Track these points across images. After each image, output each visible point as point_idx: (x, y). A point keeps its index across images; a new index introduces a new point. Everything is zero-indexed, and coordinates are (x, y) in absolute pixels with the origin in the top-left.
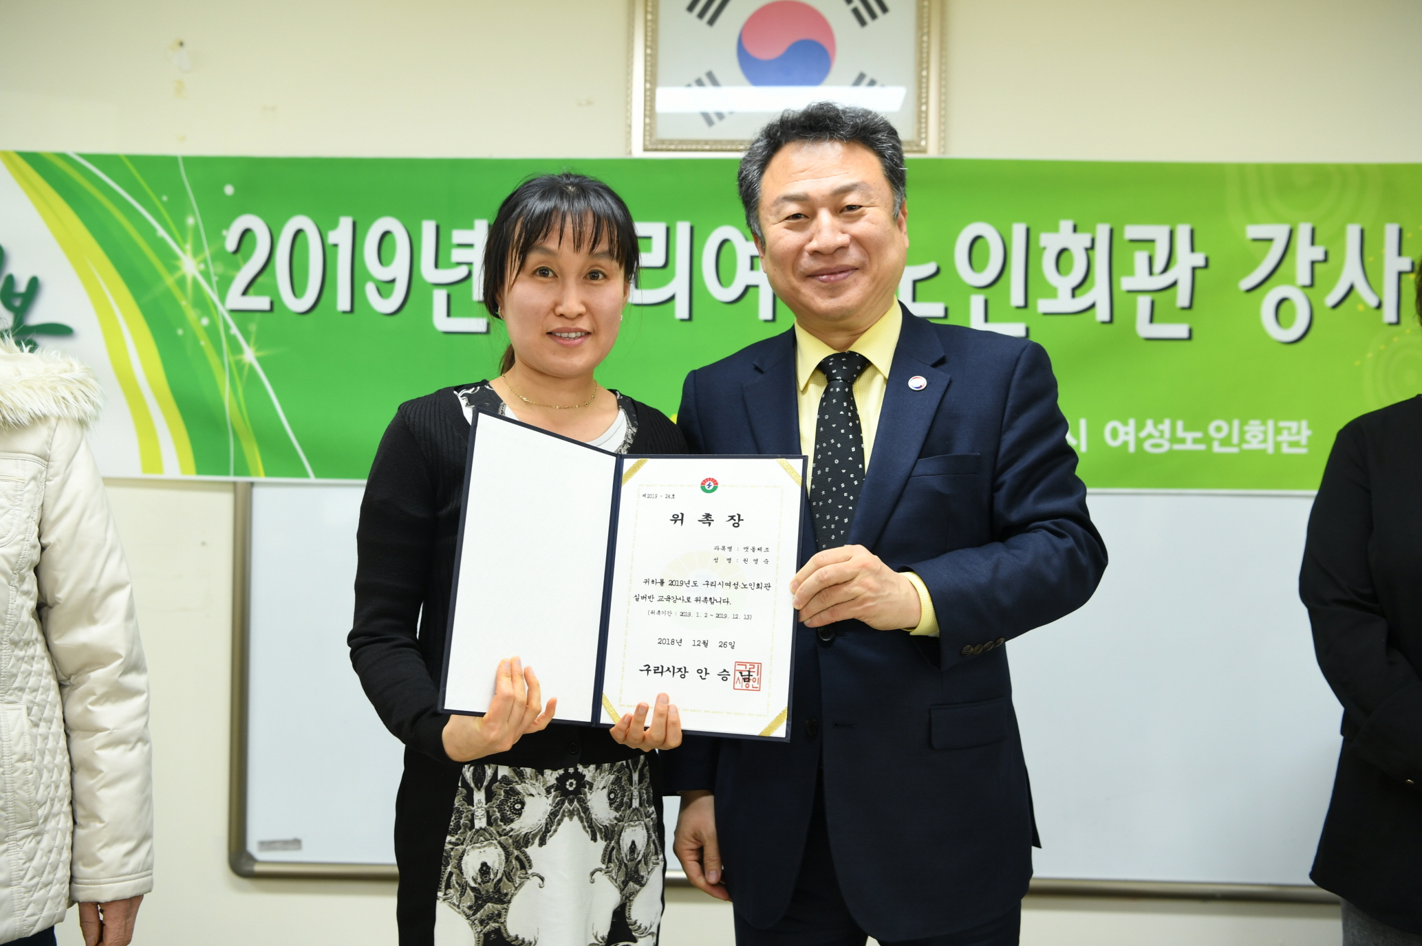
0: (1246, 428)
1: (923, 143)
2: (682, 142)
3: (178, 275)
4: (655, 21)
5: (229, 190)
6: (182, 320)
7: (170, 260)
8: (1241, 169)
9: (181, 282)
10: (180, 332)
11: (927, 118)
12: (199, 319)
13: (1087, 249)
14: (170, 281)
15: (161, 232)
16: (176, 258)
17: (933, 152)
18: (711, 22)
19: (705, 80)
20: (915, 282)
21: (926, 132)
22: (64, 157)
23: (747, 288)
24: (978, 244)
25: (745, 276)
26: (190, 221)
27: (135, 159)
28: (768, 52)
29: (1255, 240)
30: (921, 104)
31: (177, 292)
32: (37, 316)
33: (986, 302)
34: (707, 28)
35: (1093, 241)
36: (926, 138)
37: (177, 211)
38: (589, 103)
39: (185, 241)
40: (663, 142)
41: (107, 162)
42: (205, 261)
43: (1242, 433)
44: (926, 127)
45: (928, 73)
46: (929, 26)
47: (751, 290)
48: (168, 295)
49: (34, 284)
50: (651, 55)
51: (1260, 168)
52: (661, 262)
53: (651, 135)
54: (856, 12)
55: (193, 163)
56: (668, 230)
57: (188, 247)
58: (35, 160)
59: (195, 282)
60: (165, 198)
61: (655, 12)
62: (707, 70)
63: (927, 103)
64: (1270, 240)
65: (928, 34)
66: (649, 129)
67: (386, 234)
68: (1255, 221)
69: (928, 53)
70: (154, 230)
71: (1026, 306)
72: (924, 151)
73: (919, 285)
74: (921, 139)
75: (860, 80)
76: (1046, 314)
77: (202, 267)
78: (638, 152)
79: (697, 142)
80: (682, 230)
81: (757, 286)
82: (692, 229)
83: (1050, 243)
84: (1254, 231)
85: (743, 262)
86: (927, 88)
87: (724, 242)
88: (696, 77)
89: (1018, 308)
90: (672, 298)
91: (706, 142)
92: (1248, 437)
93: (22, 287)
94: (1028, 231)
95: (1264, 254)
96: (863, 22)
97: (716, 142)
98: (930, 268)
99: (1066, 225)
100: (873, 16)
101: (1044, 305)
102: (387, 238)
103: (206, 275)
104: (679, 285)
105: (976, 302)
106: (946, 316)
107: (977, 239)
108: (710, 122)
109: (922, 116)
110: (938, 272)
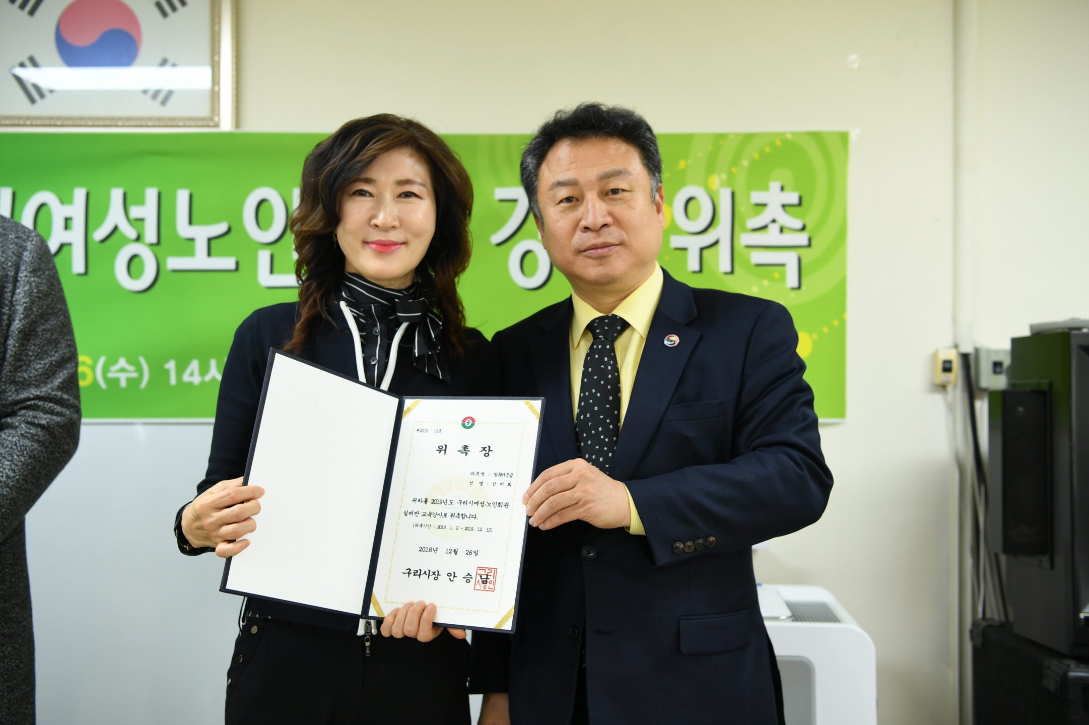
1: (216, 119)
8: (491, 139)
11: (220, 97)
17: (226, 124)
18: (32, 12)
19: (27, 63)
20: (210, 240)
21: (219, 109)
23: (62, 245)
24: (263, 207)
25: (58, 236)
28: (83, 39)
29: (501, 201)
30: (215, 86)
33: (272, 257)
34: (28, 18)
36: (220, 115)
44: (219, 105)
45: (220, 58)
47: (65, 249)
51: (508, 139)
54: (158, 4)
62: (29, 54)
63: (219, 84)
64: (516, 201)
65: (219, 23)
68: (502, 185)
72: (217, 125)
73: (213, 243)
74: (215, 116)
75: (164, 62)
79: (20, 118)
80: (5, 196)
81: (71, 244)
82: (14, 194)
84: (501, 193)
86: (219, 70)
87: (42, 206)
88: (19, 61)
91: (28, 118)
95: (510, 213)
96: (164, 14)
97: (36, 118)
98: (222, 228)
100: (173, 8)
105: (264, 257)
106: (237, 269)
107: (262, 202)
108: (33, 101)
109: (215, 96)
110: (229, 231)
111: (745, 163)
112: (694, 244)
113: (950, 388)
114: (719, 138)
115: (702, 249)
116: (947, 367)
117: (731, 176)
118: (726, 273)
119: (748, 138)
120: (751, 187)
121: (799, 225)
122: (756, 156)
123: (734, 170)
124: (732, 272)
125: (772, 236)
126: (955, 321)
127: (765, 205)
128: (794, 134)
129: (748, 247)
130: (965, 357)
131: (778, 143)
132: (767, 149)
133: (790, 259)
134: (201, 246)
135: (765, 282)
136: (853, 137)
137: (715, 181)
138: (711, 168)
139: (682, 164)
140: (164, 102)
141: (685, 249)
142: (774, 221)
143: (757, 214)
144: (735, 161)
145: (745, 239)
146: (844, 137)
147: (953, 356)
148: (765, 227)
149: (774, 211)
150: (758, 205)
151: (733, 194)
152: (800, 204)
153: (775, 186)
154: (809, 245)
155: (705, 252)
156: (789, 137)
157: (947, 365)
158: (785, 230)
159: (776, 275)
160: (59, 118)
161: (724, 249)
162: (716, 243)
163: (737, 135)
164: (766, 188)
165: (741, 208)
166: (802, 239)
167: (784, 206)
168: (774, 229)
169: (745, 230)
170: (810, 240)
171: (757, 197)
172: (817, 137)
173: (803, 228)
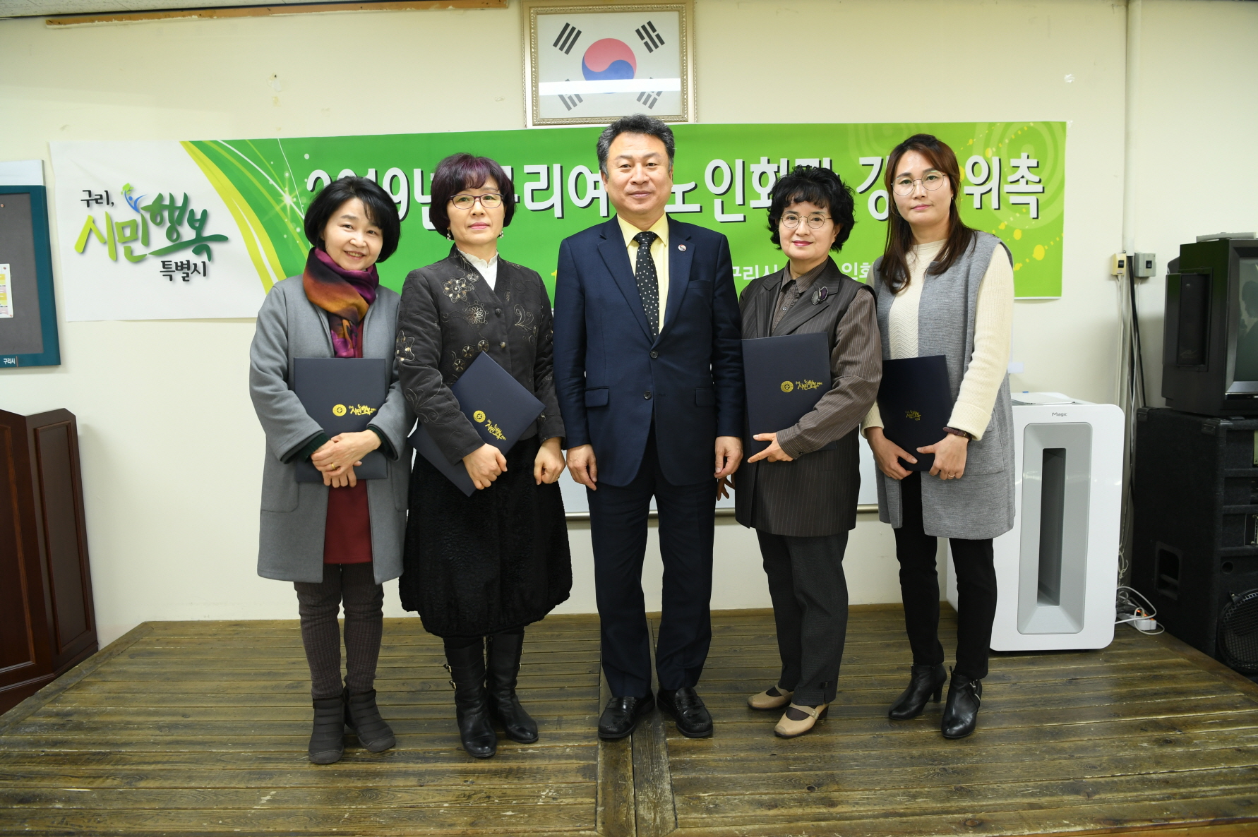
0: (861, 267)
1: (686, 116)
2: (553, 119)
3: (282, 205)
4: (536, 52)
5: (307, 156)
6: (286, 230)
7: (277, 197)
8: (856, 125)
9: (284, 209)
10: (285, 236)
11: (687, 102)
12: (295, 229)
13: (775, 172)
14: (278, 208)
15: (271, 182)
16: (281, 196)
17: (691, 121)
18: (567, 52)
20: (684, 193)
21: (687, 110)
22: (215, 142)
23: (593, 199)
24: (717, 171)
25: (591, 193)
26: (287, 175)
27: (252, 141)
28: (597, 69)
29: (863, 165)
30: (684, 95)
31: (282, 214)
32: (208, 232)
33: (722, 202)
34: (565, 55)
35: (779, 167)
36: (687, 113)
37: (279, 169)
38: (502, 99)
39: (285, 187)
40: (543, 120)
41: (239, 144)
42: (296, 197)
43: (859, 270)
44: (687, 108)
45: (687, 77)
46: (686, 51)
47: (595, 200)
48: (277, 214)
49: (205, 213)
50: (535, 72)
51: (866, 125)
52: (545, 187)
53: (537, 116)
54: (646, 44)
55: (285, 142)
56: (548, 168)
57: (287, 189)
58: (199, 145)
59: (291, 208)
60: (272, 163)
61: (536, 48)
62: (566, 79)
63: (687, 94)
64: (873, 165)
65: (687, 55)
66: (535, 113)
67: (394, 177)
68: (863, 156)
69: (687, 66)
70: (269, 181)
71: (744, 204)
72: (686, 120)
73: (686, 195)
74: (685, 114)
76: (754, 208)
77: (295, 199)
78: (530, 126)
79: (562, 119)
80: (556, 169)
81: (599, 198)
82: (561, 167)
83: (756, 169)
84: (863, 160)
85: (590, 185)
86: (687, 85)
87: (580, 174)
89: (739, 205)
90: (553, 206)
91: (567, 119)
92: (862, 271)
93: (198, 216)
94: (743, 162)
95: (869, 173)
96: (651, 50)
97: (572, 119)
98: (692, 185)
99: (764, 159)
100: (656, 46)
101: (753, 203)
102: (395, 178)
103: (297, 204)
104: (556, 199)
105: (718, 202)
106: (701, 211)
107: (717, 167)
108: (569, 108)
109: (684, 102)
110: (696, 186)
111: (1007, 141)
112: (978, 191)
113: (1119, 277)
114: (991, 125)
115: (982, 194)
116: (1121, 266)
117: (998, 149)
118: (995, 209)
119: (1008, 125)
120: (1010, 157)
121: (1038, 180)
122: (1013, 137)
123: (1000, 145)
124: (999, 209)
125: (1021, 187)
126: (1123, 237)
127: (1019, 167)
128: (1034, 122)
129: (1007, 193)
130: (1129, 258)
131: (1026, 128)
132: (1019, 132)
133: (1032, 200)
134: (679, 197)
135: (1018, 215)
136: (1069, 124)
137: (989, 152)
138: (987, 144)
139: (971, 142)
140: (651, 107)
141: (973, 194)
142: (1023, 177)
143: (1014, 173)
144: (1001, 140)
145: (1007, 188)
146: (1063, 125)
147: (1124, 258)
148: (1018, 180)
149: (1023, 171)
150: (1014, 167)
151: (1000, 160)
152: (1038, 167)
153: (1024, 155)
154: (1043, 192)
155: (983, 196)
156: (1032, 124)
157: (1121, 263)
158: (1029, 182)
159: (1024, 210)
160: (587, 118)
161: (994, 193)
162: (990, 190)
163: (1000, 123)
164: (1019, 157)
165: (1004, 169)
166: (1039, 188)
167: (1028, 167)
168: (1023, 181)
169: (1006, 183)
170: (1043, 188)
171: (1014, 162)
172: (1048, 125)
173: (1040, 182)
